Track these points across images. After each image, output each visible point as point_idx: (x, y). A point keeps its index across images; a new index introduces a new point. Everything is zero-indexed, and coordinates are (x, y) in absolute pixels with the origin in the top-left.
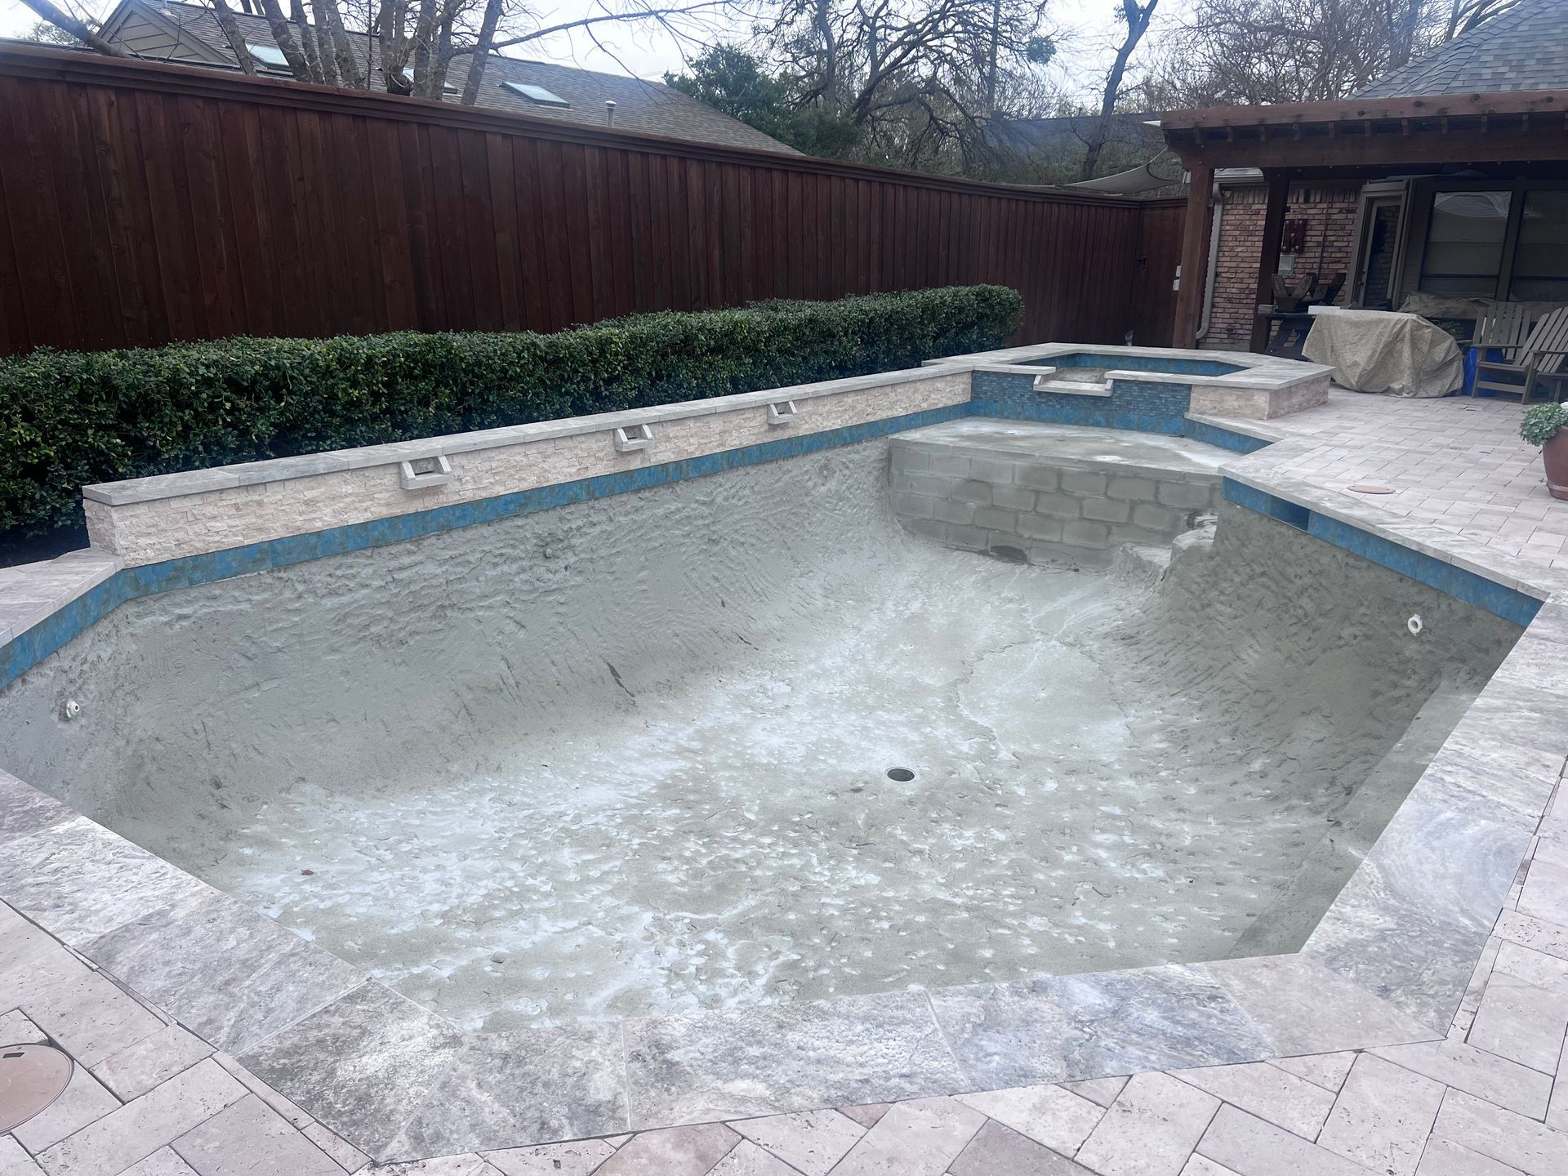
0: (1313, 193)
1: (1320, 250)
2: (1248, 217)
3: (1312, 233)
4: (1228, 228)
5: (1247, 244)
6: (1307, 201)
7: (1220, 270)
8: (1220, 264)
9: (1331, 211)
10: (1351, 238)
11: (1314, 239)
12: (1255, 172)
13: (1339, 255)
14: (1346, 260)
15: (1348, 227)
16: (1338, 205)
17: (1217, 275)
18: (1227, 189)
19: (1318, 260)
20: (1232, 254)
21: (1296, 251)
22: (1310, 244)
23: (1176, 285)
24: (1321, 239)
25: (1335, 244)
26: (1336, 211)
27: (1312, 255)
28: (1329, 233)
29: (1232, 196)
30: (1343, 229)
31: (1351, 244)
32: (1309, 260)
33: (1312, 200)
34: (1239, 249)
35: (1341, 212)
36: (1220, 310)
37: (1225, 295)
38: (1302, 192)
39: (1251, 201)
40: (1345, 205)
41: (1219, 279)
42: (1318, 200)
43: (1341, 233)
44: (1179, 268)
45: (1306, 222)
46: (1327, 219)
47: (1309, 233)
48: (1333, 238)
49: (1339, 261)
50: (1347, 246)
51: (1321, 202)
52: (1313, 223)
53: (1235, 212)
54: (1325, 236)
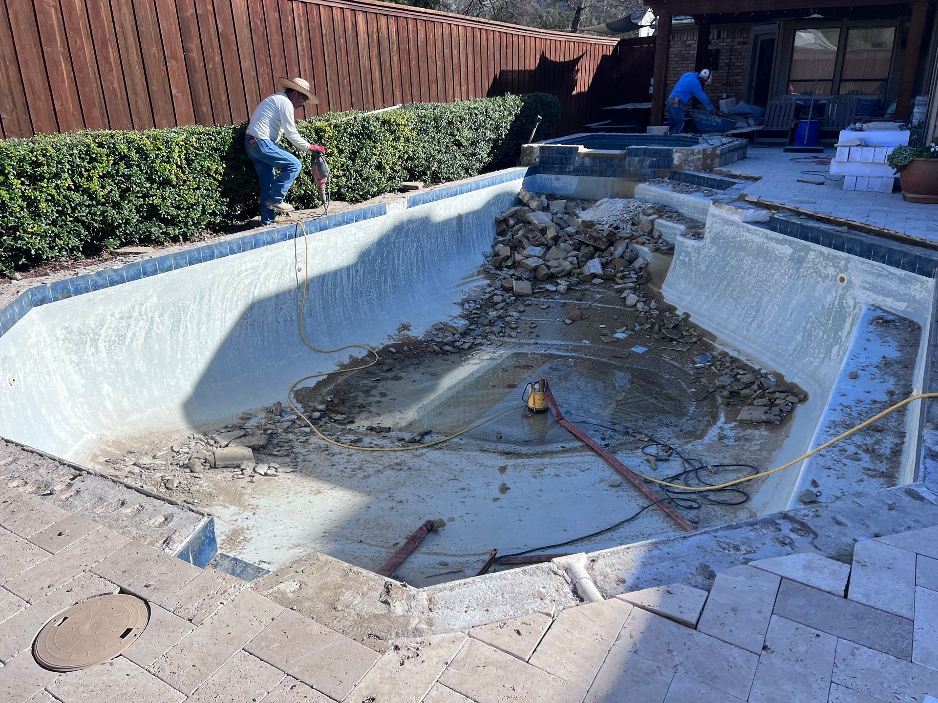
0: (722, 32)
1: (727, 68)
2: (684, 49)
3: (722, 57)
4: (672, 56)
5: (685, 65)
6: (719, 37)
9: (733, 44)
10: (745, 60)
11: (725, 61)
12: (689, 20)
13: (739, 71)
14: (743, 74)
15: (743, 53)
16: (737, 40)
19: (726, 74)
20: (675, 72)
22: (721, 64)
23: (651, 90)
24: (728, 61)
25: (736, 64)
26: (736, 44)
27: (723, 71)
28: (732, 57)
31: (746, 64)
32: (721, 75)
33: (722, 37)
34: (679, 69)
35: (739, 43)
38: (716, 32)
39: (685, 39)
40: (741, 40)
42: (725, 37)
43: (739, 57)
44: (652, 80)
45: (718, 51)
46: (731, 49)
47: (720, 58)
48: (734, 61)
49: (738, 74)
50: (743, 65)
51: (727, 38)
52: (723, 51)
53: (676, 46)
54: (730, 59)
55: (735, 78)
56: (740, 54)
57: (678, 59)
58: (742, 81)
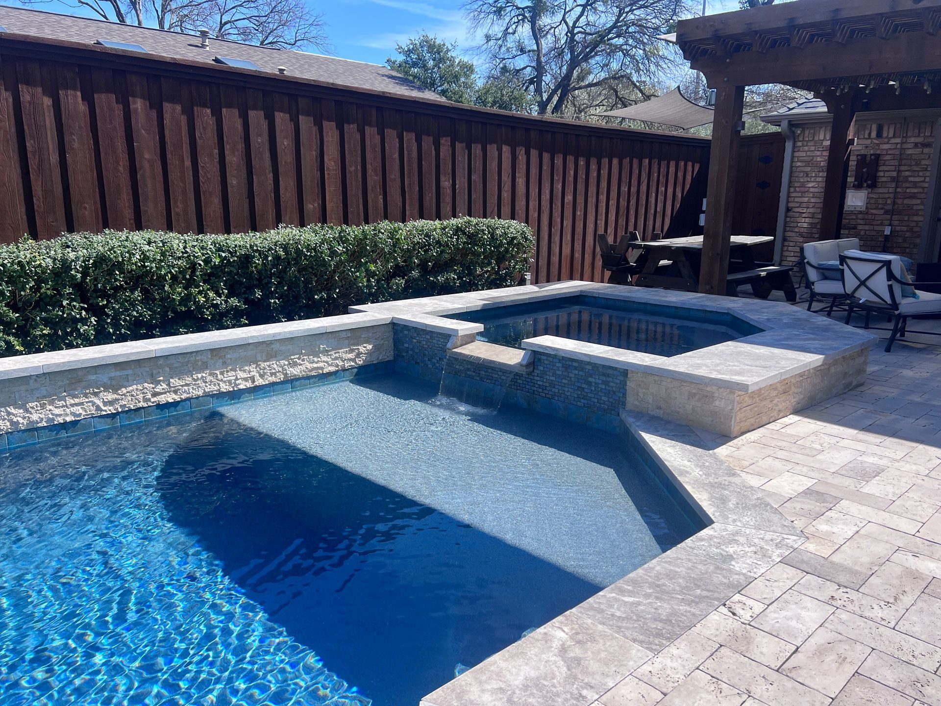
0: (885, 128)
1: (894, 185)
2: (818, 153)
3: (885, 168)
4: (799, 164)
6: (879, 135)
7: (791, 205)
8: (790, 199)
9: (905, 146)
10: (928, 174)
11: (887, 174)
13: (915, 191)
14: (923, 196)
15: (923, 162)
16: (913, 140)
17: (788, 210)
18: (797, 126)
19: (892, 196)
20: (803, 189)
21: (868, 186)
22: (883, 179)
23: (702, 221)
24: (895, 174)
25: (911, 179)
26: (910, 146)
27: (886, 190)
28: (902, 168)
29: (803, 131)
30: (917, 164)
31: (927, 179)
32: (881, 196)
33: (885, 134)
34: (810, 185)
35: (916, 145)
36: (791, 244)
37: (796, 230)
38: (874, 127)
39: (822, 137)
40: (920, 140)
41: (790, 214)
42: (891, 135)
43: (915, 168)
44: (705, 200)
45: (878, 157)
46: (901, 154)
47: (881, 168)
48: (907, 173)
49: (913, 196)
50: (923, 181)
51: (894, 137)
52: (888, 157)
53: (806, 148)
54: (899, 171)
55: (906, 201)
56: (918, 164)
57: (809, 169)
58: (922, 207)
